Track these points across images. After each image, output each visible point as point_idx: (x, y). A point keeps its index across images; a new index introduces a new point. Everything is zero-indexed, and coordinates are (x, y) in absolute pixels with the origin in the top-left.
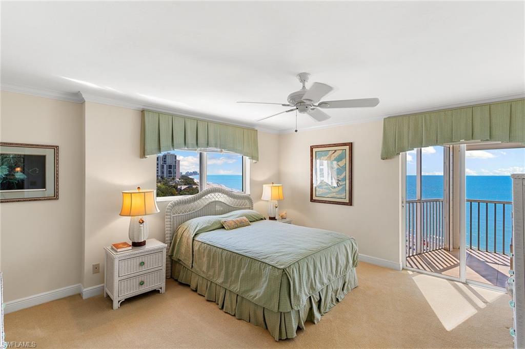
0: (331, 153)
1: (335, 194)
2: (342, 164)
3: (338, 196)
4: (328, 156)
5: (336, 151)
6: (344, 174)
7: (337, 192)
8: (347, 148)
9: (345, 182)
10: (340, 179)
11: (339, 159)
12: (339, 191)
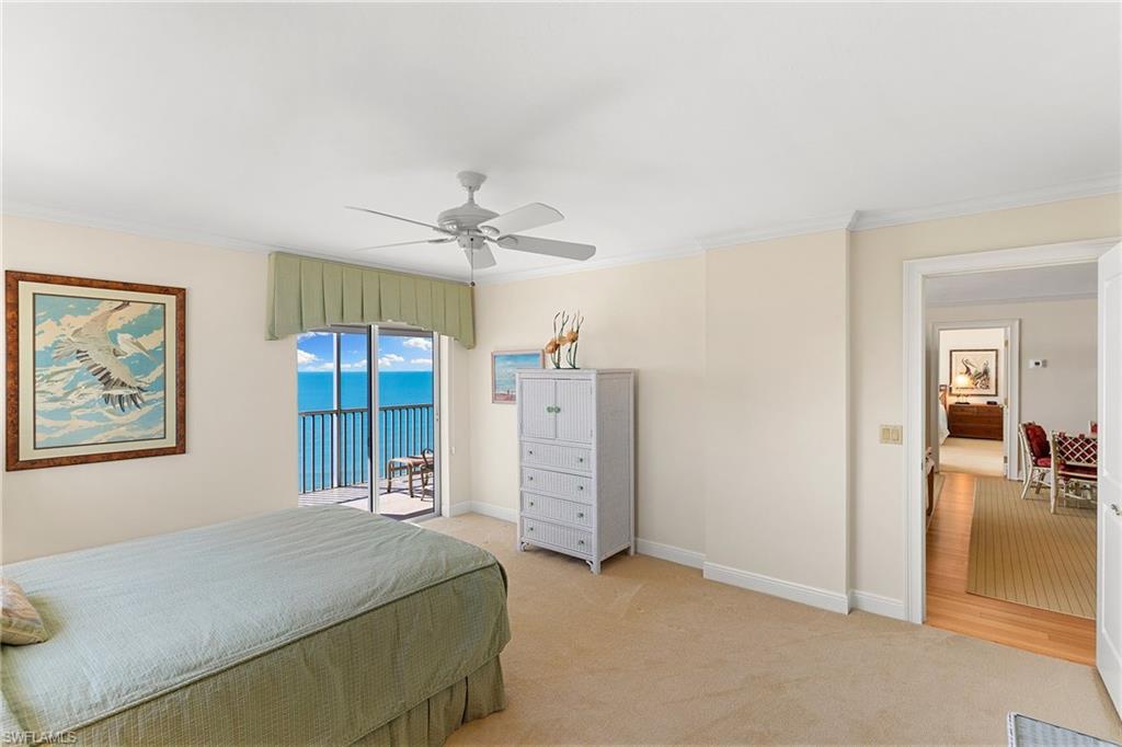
0: (105, 307)
1: (123, 428)
2: (151, 341)
3: (137, 435)
4: (94, 315)
5: (126, 303)
6: (158, 371)
7: (132, 423)
8: (171, 301)
9: (161, 394)
10: (143, 385)
11: (138, 329)
12: (142, 417)
